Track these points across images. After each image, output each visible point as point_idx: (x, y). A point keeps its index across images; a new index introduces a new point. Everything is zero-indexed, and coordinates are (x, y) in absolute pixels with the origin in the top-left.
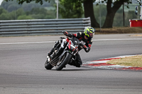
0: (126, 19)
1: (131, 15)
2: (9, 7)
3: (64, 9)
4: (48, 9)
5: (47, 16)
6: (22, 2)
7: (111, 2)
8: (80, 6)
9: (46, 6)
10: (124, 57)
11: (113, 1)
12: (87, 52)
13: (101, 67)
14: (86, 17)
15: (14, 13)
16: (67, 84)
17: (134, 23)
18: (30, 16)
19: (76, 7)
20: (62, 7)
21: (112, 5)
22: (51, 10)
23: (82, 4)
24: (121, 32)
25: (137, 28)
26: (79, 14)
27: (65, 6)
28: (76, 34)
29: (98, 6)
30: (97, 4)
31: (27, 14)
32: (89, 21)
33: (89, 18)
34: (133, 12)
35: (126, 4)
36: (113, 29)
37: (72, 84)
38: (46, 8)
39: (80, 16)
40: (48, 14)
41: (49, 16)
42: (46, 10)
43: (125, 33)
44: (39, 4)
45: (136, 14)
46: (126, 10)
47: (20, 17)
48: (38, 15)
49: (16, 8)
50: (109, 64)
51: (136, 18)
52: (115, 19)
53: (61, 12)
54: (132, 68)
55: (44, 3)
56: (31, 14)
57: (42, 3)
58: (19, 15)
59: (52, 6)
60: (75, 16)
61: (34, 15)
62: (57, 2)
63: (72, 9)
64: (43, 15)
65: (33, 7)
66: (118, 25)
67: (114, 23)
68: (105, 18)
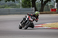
0: (49, 8)
1: (51, 7)
2: (1, 3)
3: (24, 4)
4: (17, 4)
5: (17, 7)
6: (7, 1)
7: (43, 1)
8: (30, 3)
9: (16, 3)
10: (48, 23)
11: (44, 1)
12: (37, 22)
13: (39, 28)
14: (33, 7)
15: (3, 6)
16: (25, 34)
17: (52, 10)
18: (10, 7)
19: (29, 3)
20: (23, 3)
21: (43, 3)
22: (18, 5)
23: (31, 2)
24: (47, 13)
25: (53, 12)
26: (30, 6)
27: (24, 3)
28: (32, 14)
29: (37, 3)
30: (37, 2)
31: (9, 6)
32: (34, 9)
33: (34, 8)
34: (52, 5)
35: (49, 2)
36: (44, 12)
37: (27, 34)
38: (16, 4)
39: (30, 7)
40: (17, 6)
41: (18, 7)
42: (16, 5)
43: (49, 14)
44: (13, 2)
45: (53, 6)
46: (49, 5)
47: (6, 7)
48: (13, 7)
49: (4, 4)
50: (42, 26)
51: (53, 8)
52: (44, 8)
53: (22, 5)
54: (51, 28)
55: (16, 2)
56: (10, 6)
57: (15, 2)
58: (5, 7)
59: (19, 3)
60: (28, 7)
61: (11, 7)
62: (21, 1)
63: (27, 4)
64: (15, 7)
65: (11, 3)
66: (46, 11)
67: (44, 10)
68: (40, 8)
